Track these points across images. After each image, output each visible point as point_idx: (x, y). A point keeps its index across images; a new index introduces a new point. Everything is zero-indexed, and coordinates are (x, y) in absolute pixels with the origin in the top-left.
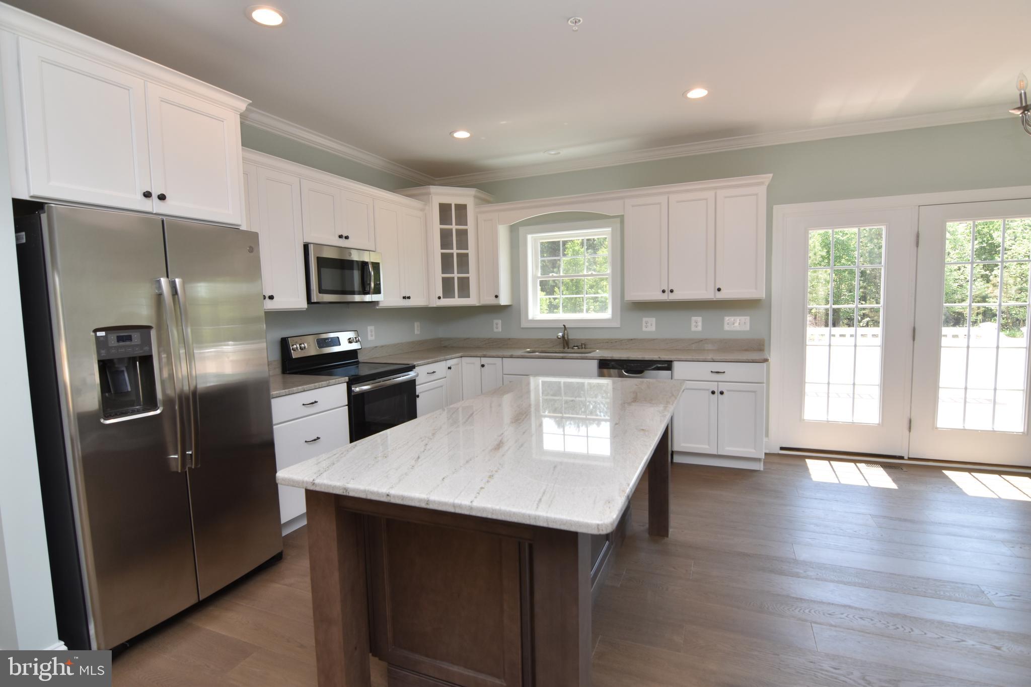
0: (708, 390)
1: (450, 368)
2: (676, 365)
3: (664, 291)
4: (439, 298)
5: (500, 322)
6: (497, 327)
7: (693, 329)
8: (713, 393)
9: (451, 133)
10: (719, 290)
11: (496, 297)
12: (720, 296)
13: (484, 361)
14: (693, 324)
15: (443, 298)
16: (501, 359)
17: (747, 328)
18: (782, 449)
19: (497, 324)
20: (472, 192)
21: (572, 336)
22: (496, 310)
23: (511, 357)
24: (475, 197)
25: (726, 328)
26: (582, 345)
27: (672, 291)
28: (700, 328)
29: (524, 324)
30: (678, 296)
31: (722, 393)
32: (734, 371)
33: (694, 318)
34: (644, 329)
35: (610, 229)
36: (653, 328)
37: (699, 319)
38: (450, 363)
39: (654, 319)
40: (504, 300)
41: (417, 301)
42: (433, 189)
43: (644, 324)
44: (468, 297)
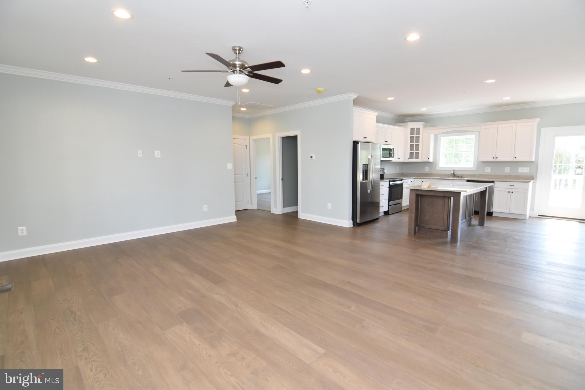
0: (507, 191)
1: (411, 182)
2: (495, 182)
3: (494, 158)
4: (408, 159)
5: (428, 168)
6: (427, 169)
7: (506, 171)
8: (509, 192)
10: (515, 158)
11: (428, 159)
12: (515, 160)
13: (423, 180)
15: (410, 159)
16: (430, 179)
17: (528, 172)
18: (539, 215)
19: (427, 168)
20: (422, 123)
21: (456, 173)
22: (427, 163)
23: (434, 179)
24: (423, 125)
25: (519, 171)
26: (460, 176)
27: (497, 158)
28: (508, 171)
29: (437, 169)
30: (498, 160)
31: (512, 192)
32: (517, 185)
33: (506, 168)
34: (486, 171)
35: (474, 136)
36: (490, 171)
37: (509, 168)
38: (412, 180)
39: (490, 168)
40: (431, 160)
41: (402, 160)
42: (409, 123)
43: (486, 169)
44: (418, 159)
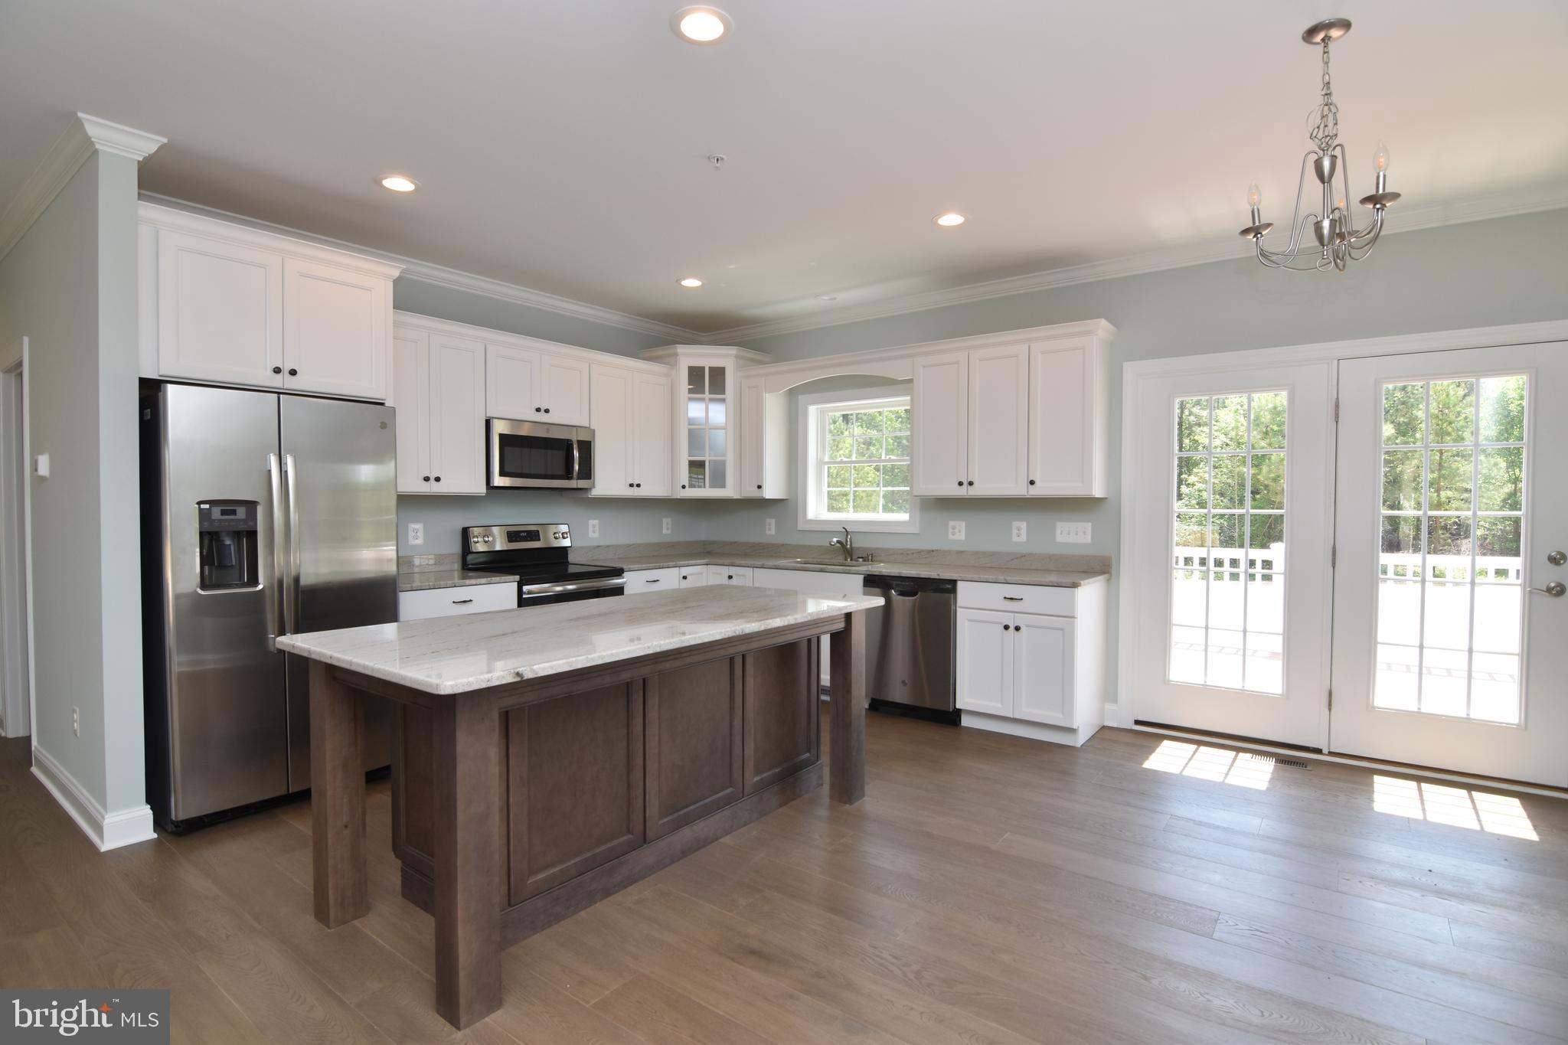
0: (1001, 623)
1: (685, 578)
2: (960, 586)
3: (961, 484)
4: (684, 487)
5: (773, 521)
6: (771, 530)
7: (1015, 539)
8: (1006, 628)
9: (678, 281)
10: (1032, 483)
11: (759, 487)
12: (1035, 492)
13: (736, 571)
14: (1015, 531)
15: (690, 487)
16: (751, 569)
17: (1088, 539)
18: (1137, 722)
19: (770, 525)
20: (732, 351)
21: (859, 543)
22: (759, 505)
23: (762, 567)
24: (737, 357)
25: (1060, 538)
26: (868, 556)
27: (971, 484)
28: (1023, 538)
29: (801, 526)
30: (980, 490)
31: (1017, 629)
32: (1035, 598)
33: (1015, 524)
34: (951, 537)
35: (909, 398)
36: (963, 537)
37: (1024, 525)
38: (685, 571)
39: (964, 523)
40: (771, 491)
41: (648, 491)
42: (681, 349)
43: (950, 530)
44: (724, 486)
